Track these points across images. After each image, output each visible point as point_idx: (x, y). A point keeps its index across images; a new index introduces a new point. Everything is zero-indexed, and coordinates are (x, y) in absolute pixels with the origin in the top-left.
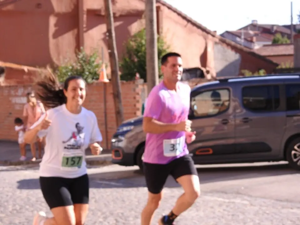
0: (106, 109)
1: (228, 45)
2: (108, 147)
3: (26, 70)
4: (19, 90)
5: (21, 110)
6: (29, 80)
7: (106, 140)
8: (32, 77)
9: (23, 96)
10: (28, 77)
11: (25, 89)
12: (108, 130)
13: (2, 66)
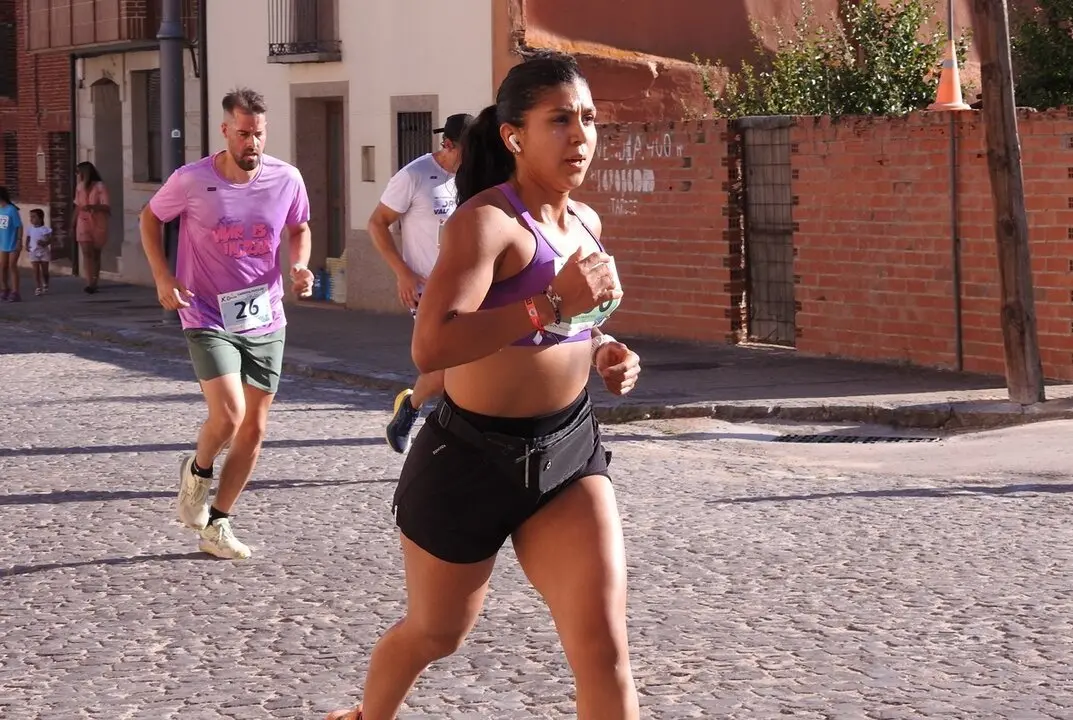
0: (957, 215)
2: (964, 362)
3: (653, 68)
4: (626, 141)
5: (634, 217)
6: (663, 106)
7: (956, 335)
8: (673, 96)
9: (639, 164)
10: (662, 96)
11: (648, 141)
12: (963, 297)
13: (564, 54)
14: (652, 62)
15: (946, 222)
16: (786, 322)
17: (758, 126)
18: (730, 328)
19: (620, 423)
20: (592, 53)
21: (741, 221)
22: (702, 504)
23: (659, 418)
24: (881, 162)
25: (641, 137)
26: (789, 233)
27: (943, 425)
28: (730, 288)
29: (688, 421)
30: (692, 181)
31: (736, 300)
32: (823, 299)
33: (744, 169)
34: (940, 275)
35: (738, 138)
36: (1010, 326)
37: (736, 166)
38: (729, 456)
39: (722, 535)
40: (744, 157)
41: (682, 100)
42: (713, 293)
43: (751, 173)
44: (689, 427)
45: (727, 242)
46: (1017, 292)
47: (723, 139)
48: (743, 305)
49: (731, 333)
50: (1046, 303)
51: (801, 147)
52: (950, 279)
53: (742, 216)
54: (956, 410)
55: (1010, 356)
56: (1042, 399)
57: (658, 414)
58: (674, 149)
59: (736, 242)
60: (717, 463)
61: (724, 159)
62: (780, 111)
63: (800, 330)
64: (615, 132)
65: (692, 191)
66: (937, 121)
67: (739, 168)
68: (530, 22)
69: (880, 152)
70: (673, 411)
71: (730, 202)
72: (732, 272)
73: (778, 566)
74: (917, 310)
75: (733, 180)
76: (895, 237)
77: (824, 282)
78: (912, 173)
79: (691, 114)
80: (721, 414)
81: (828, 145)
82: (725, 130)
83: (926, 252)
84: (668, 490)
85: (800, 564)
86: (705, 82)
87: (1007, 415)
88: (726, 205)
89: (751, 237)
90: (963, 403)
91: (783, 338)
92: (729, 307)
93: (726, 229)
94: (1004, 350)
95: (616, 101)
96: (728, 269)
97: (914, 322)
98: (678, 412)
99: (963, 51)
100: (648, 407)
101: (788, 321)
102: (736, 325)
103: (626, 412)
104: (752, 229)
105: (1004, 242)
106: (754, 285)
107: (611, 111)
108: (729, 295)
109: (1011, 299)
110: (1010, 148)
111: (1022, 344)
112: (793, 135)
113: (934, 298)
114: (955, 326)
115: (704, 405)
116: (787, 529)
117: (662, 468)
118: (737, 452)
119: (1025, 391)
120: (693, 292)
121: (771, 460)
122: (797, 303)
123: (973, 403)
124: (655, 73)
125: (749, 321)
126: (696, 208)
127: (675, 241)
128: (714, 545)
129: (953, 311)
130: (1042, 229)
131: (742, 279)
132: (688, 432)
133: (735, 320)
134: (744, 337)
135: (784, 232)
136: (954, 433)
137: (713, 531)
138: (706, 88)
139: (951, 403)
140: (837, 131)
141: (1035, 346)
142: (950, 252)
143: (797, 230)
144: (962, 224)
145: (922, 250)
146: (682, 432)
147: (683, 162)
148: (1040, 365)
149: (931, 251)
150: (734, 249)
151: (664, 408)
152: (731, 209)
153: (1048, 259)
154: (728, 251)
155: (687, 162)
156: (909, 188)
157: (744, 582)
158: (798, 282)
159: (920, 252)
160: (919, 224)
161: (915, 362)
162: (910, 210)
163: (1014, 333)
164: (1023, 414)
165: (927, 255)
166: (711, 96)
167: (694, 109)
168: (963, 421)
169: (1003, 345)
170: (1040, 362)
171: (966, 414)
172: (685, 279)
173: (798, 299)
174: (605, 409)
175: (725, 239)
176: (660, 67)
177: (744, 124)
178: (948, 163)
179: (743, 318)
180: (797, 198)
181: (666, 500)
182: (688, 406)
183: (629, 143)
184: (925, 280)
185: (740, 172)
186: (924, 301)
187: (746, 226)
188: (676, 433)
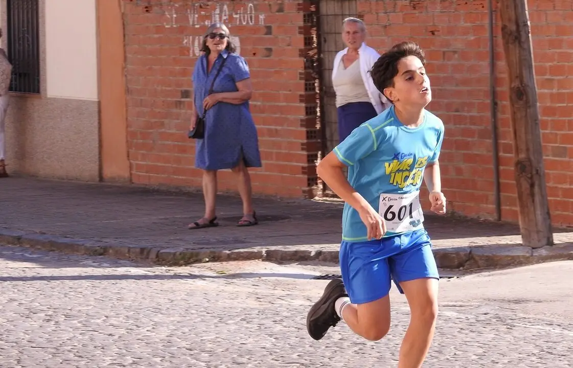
0: (494, 81)
2: (503, 213)
4: (215, 9)
7: (495, 188)
11: (234, 10)
12: (501, 154)
15: (486, 87)
18: (306, 184)
19: (181, 265)
21: (316, 85)
22: (216, 321)
23: (216, 261)
24: (433, 34)
25: (228, 6)
27: (463, 266)
28: (308, 147)
30: (273, 48)
31: (312, 159)
33: (319, 37)
34: (482, 135)
35: (313, 9)
36: (522, 179)
37: (311, 34)
38: (263, 290)
39: (219, 340)
40: (318, 26)
42: (291, 152)
43: (325, 41)
44: (240, 268)
45: (303, 105)
46: (528, 150)
47: (299, 9)
49: (307, 189)
50: (567, 159)
51: (365, 18)
52: (489, 139)
53: (317, 81)
54: (473, 253)
55: (523, 206)
56: (550, 243)
57: (215, 258)
58: (257, 18)
59: (313, 105)
60: (249, 296)
61: (300, 28)
65: (272, 57)
67: (315, 36)
69: (431, 24)
70: (228, 254)
71: (305, 68)
72: (307, 132)
73: (248, 357)
74: (463, 166)
75: (308, 47)
76: (446, 101)
78: (458, 43)
80: (270, 257)
81: (388, 16)
83: (471, 114)
84: (193, 312)
85: (265, 355)
87: (518, 256)
88: (302, 71)
89: (325, 99)
90: (482, 247)
92: (306, 165)
93: (303, 93)
94: (518, 201)
96: (304, 129)
97: (461, 177)
98: (233, 256)
100: (208, 251)
102: (312, 181)
103: (188, 256)
104: (325, 92)
105: (516, 106)
106: (329, 144)
108: (305, 153)
109: (522, 156)
110: (520, 24)
111: (532, 195)
113: (477, 155)
114: (493, 179)
115: (256, 249)
116: (271, 336)
117: (201, 299)
118: (272, 288)
119: (534, 236)
120: (275, 151)
121: (297, 293)
123: (490, 247)
126: (276, 72)
127: (259, 103)
128: (210, 346)
129: (492, 166)
130: (564, 93)
131: (317, 139)
132: (237, 272)
133: (311, 177)
134: (320, 193)
136: (471, 273)
137: (213, 337)
139: (470, 247)
140: (395, 4)
141: (543, 197)
142: (489, 114)
144: (498, 89)
145: (469, 111)
146: (232, 272)
147: (265, 30)
148: (548, 213)
149: (474, 113)
150: (310, 111)
151: (221, 252)
152: (307, 74)
153: (568, 120)
154: (304, 112)
155: (269, 30)
156: (456, 56)
159: (466, 114)
161: (461, 213)
163: (525, 185)
164: (532, 256)
165: (472, 117)
168: (480, 262)
169: (516, 195)
170: (548, 210)
171: (483, 256)
174: (170, 253)
175: (301, 101)
178: (487, 35)
181: (188, 318)
182: (242, 250)
183: (218, 11)
184: (470, 139)
185: (315, 39)
186: (469, 159)
187: (321, 90)
188: (228, 273)
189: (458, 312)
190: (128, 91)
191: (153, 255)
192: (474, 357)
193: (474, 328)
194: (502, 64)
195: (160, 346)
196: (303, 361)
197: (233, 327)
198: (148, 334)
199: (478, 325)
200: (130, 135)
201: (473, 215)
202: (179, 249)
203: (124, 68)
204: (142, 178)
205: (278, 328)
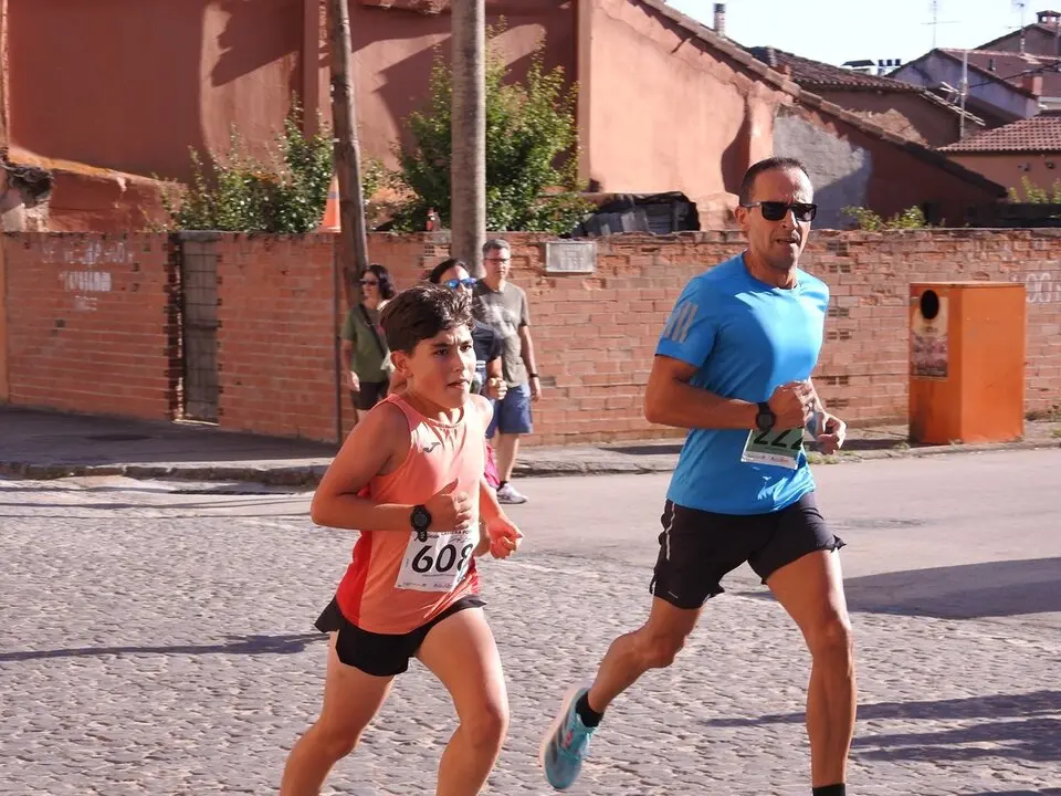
0: (337, 318)
1: (827, 117)
3: (122, 183)
4: (87, 247)
5: (94, 313)
6: (130, 216)
7: (337, 414)
8: (140, 207)
9: (99, 268)
10: (129, 207)
11: (105, 248)
13: (42, 169)
14: (121, 178)
15: (331, 323)
16: (211, 403)
17: (193, 239)
18: (168, 406)
19: (48, 479)
20: (67, 169)
21: (179, 317)
22: (73, 530)
23: (80, 475)
24: (284, 272)
25: (101, 245)
26: (214, 329)
27: (305, 484)
28: (169, 374)
29: (103, 478)
30: (140, 283)
31: (173, 384)
32: (239, 383)
33: (182, 275)
34: (326, 366)
35: (177, 249)
37: (174, 271)
39: (74, 547)
40: (182, 265)
41: (145, 212)
42: (157, 378)
43: (188, 278)
44: (102, 482)
45: (166, 336)
47: (165, 249)
48: (180, 388)
49: (169, 411)
51: (224, 259)
52: (335, 369)
57: (80, 473)
58: (126, 256)
59: (175, 336)
61: (165, 266)
62: (216, 226)
63: (221, 409)
64: (78, 239)
65: (140, 292)
66: (325, 241)
67: (178, 274)
68: (12, 141)
69: (283, 264)
70: (91, 469)
71: (170, 302)
72: (170, 361)
73: (98, 564)
74: (309, 394)
75: (172, 284)
76: (294, 334)
77: (242, 369)
78: (305, 282)
79: (152, 224)
80: (130, 473)
81: (244, 257)
82: (166, 241)
83: (316, 347)
85: (114, 562)
86: (163, 197)
88: (166, 304)
89: (187, 332)
91: (210, 416)
92: (168, 390)
93: (166, 325)
95: (88, 211)
96: (167, 358)
97: (307, 404)
98: (95, 471)
99: (375, 178)
100: (74, 467)
101: (214, 403)
102: (174, 405)
103: (55, 470)
104: (187, 325)
106: (189, 372)
107: (83, 219)
108: (167, 379)
110: (360, 267)
112: (218, 248)
113: (321, 384)
114: (335, 406)
115: (117, 466)
116: (121, 544)
120: (140, 377)
122: (221, 387)
124: (124, 187)
125: (185, 402)
126: (143, 305)
127: (127, 333)
128: (65, 553)
129: (335, 394)
131: (178, 368)
132: (98, 486)
133: (173, 401)
134: (180, 415)
135: (210, 329)
137: (69, 545)
138: (164, 202)
139: (311, 467)
140: (251, 246)
142: (332, 347)
143: (220, 326)
145: (313, 345)
146: (95, 486)
147: (133, 267)
149: (319, 346)
150: (173, 341)
151: (85, 467)
152: (171, 308)
154: (166, 343)
155: (137, 267)
156: (304, 294)
157: (68, 572)
158: (220, 370)
159: (311, 347)
160: (313, 324)
161: (307, 436)
162: (304, 312)
165: (317, 350)
166: (169, 209)
167: (157, 220)
172: (133, 365)
173: (220, 384)
174: (38, 468)
175: (165, 332)
176: (128, 182)
177: (182, 237)
178: (331, 276)
179: (180, 399)
180: (220, 300)
182: (104, 466)
183: (91, 249)
184: (315, 369)
185: (178, 277)
186: (314, 387)
187: (183, 322)
188: (91, 487)
189: (295, 525)
190: (8, 320)
191: (23, 471)
192: (304, 567)
193: (306, 540)
194: (344, 302)
195: (19, 553)
196: (147, 568)
197: (88, 536)
198: (9, 541)
199: (310, 537)
200: (10, 360)
201: (316, 438)
202: (48, 464)
203: (5, 299)
204: (20, 399)
205: (129, 537)
